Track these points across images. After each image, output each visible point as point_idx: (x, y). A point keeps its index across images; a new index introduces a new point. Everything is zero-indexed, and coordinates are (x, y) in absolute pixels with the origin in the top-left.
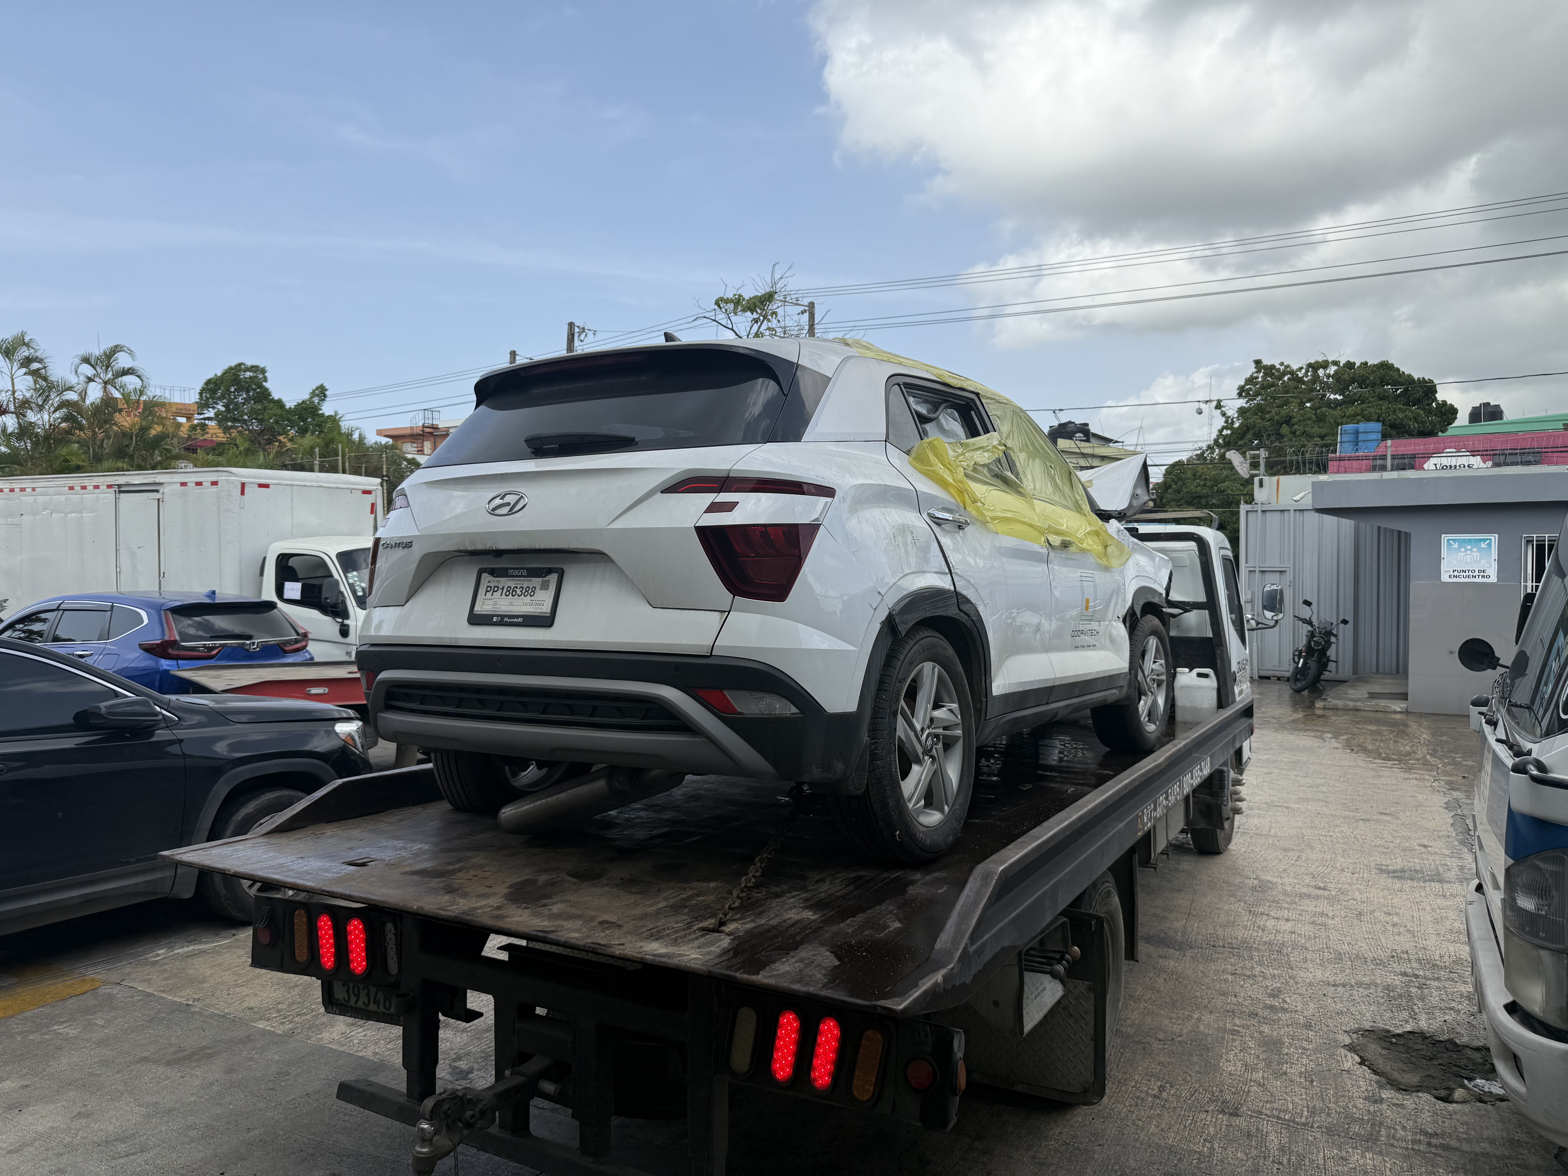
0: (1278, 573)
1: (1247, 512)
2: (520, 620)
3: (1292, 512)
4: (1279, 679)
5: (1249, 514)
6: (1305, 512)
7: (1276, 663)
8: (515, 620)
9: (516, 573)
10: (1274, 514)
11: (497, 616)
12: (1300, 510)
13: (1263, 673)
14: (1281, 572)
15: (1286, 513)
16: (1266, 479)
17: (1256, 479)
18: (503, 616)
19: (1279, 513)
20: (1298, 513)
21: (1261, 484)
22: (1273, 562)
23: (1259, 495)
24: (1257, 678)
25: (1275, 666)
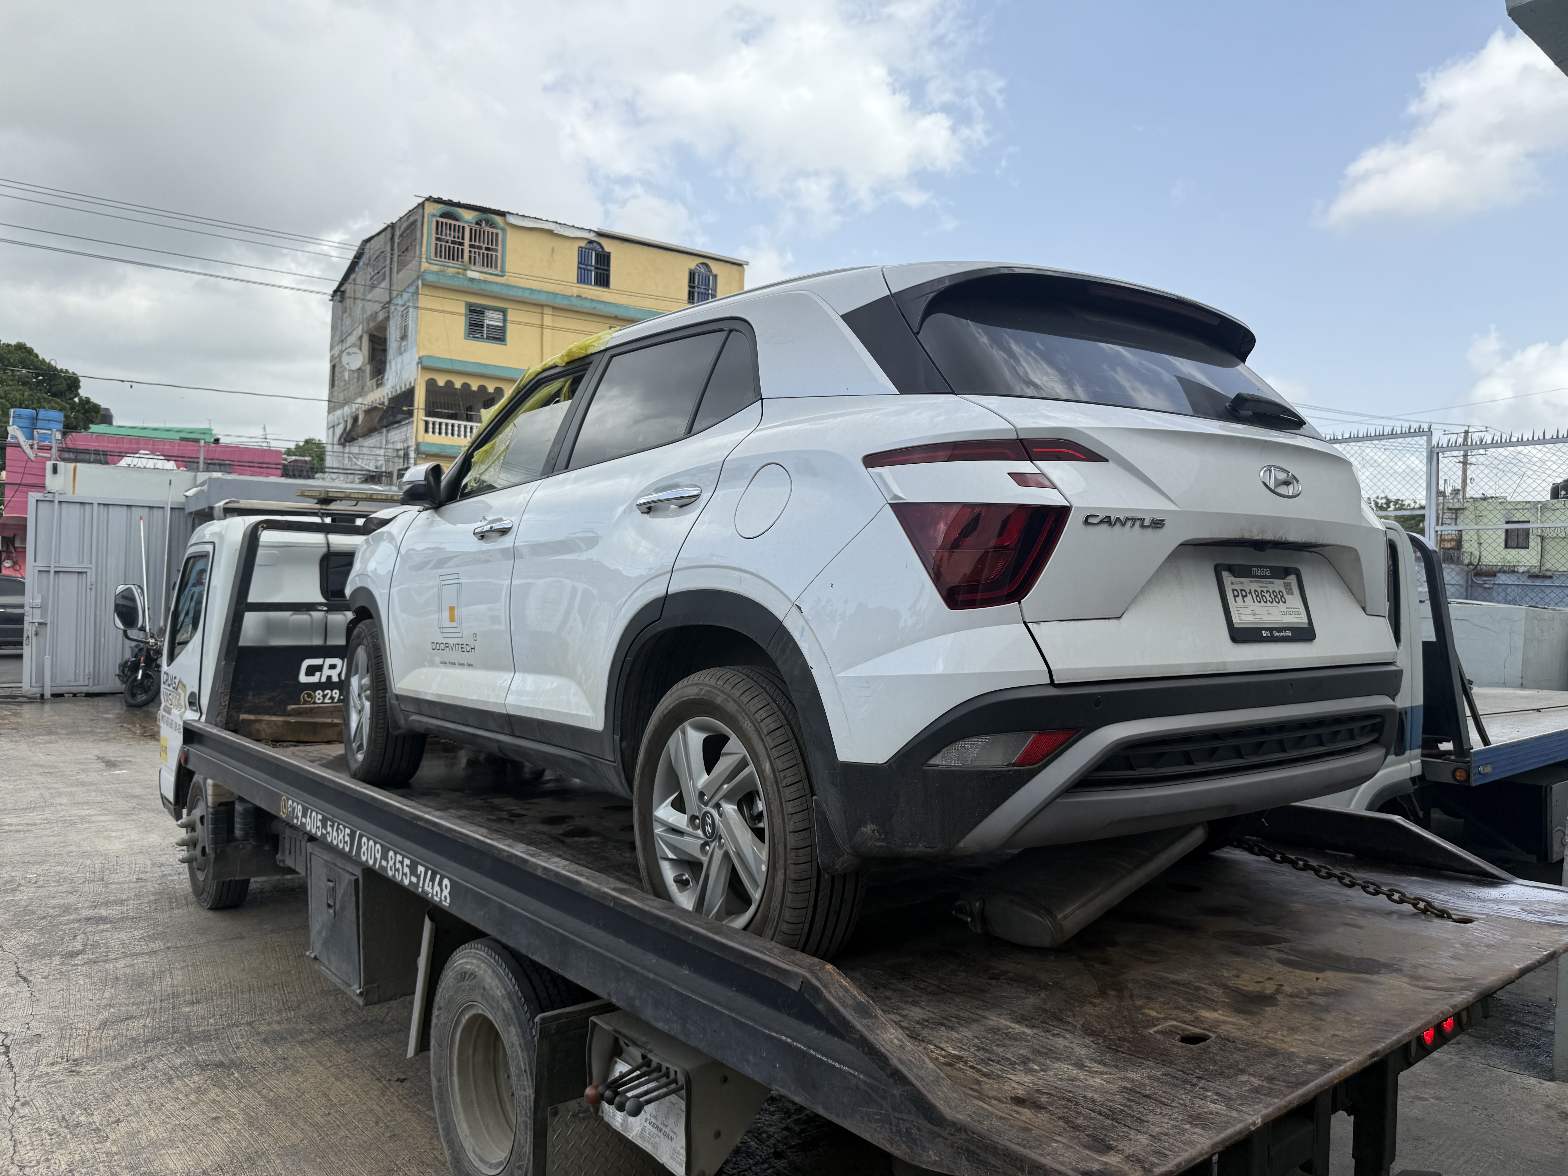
0: (76, 575)
1: (37, 501)
2: (1288, 633)
3: (95, 506)
4: (75, 695)
5: (40, 503)
6: (111, 508)
7: (71, 676)
8: (1284, 634)
9: (1259, 573)
10: (71, 506)
11: (1266, 629)
12: (104, 504)
13: (57, 691)
14: (79, 573)
15: (87, 507)
16: (61, 465)
17: (49, 465)
18: (1271, 630)
19: (78, 506)
20: (102, 507)
21: (55, 470)
22: (69, 561)
23: (52, 483)
24: (49, 697)
25: (69, 681)
